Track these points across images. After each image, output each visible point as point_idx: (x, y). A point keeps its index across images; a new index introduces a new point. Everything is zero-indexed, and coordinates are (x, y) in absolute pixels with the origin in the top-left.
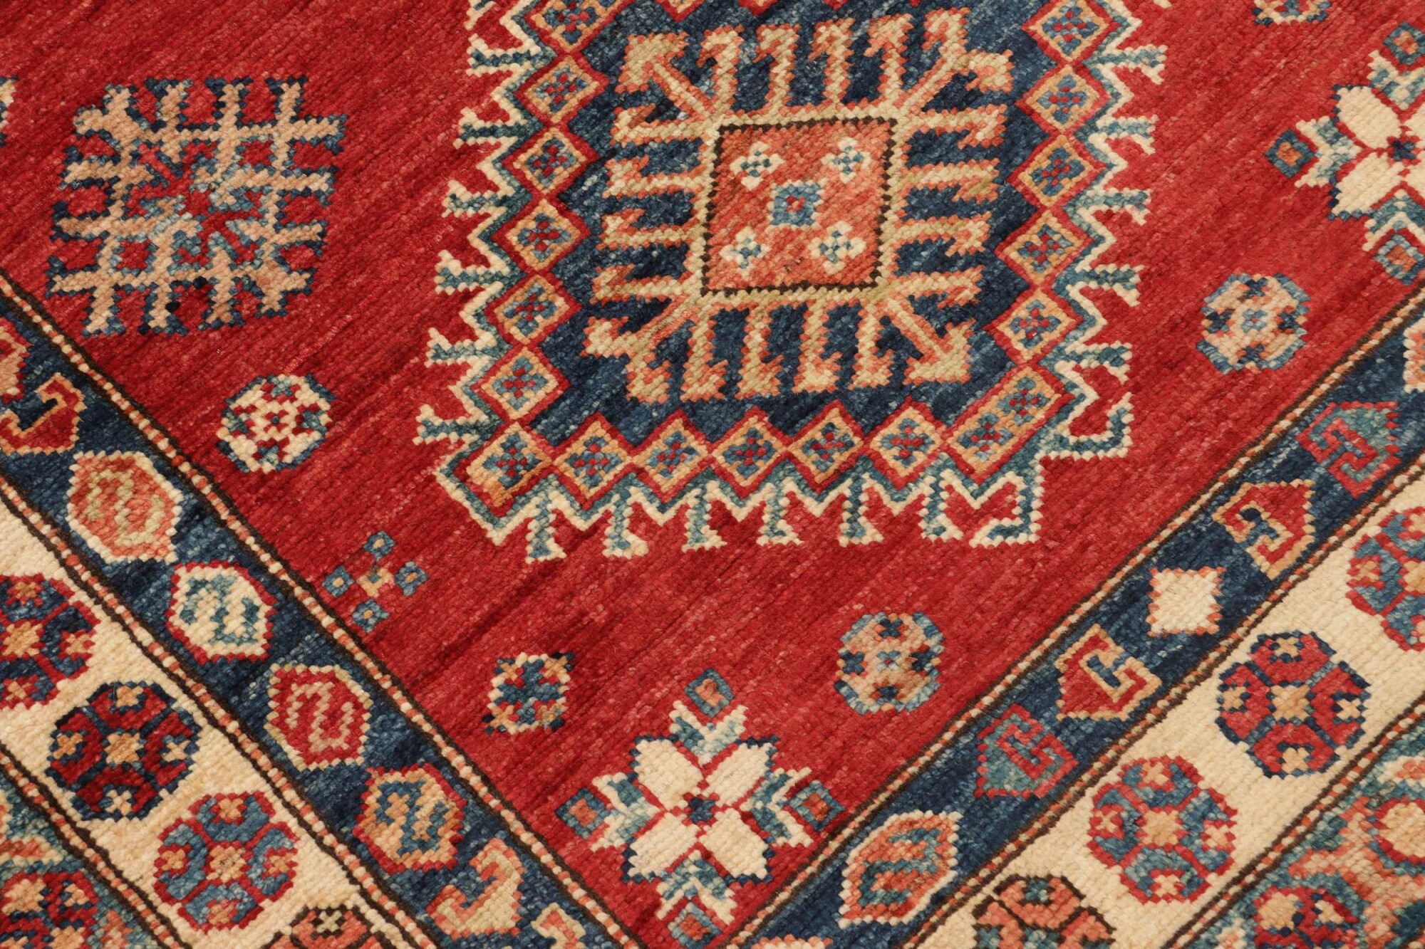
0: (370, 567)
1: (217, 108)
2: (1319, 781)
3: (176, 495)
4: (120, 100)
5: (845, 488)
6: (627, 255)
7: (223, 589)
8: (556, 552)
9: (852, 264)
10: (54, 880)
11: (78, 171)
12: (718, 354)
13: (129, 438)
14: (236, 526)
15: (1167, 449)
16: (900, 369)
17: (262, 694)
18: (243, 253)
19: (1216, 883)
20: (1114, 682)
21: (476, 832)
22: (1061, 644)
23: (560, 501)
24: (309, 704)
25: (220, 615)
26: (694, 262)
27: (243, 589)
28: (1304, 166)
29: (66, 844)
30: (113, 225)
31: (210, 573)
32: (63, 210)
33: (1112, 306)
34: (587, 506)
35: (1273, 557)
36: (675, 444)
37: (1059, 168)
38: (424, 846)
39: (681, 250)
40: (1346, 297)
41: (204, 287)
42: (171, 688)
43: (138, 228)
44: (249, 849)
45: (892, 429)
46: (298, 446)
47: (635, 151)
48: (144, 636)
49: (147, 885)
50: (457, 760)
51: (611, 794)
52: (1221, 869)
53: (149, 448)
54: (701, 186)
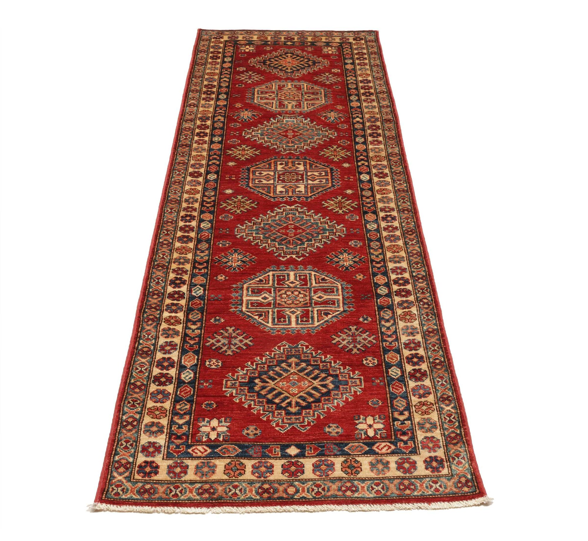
0: (206, 382)
1: (242, 335)
2: (287, 478)
3: (196, 362)
4: (233, 328)
5: (267, 413)
6: (269, 376)
7: (190, 374)
8: (228, 395)
9: (294, 393)
10: (143, 384)
11: (222, 331)
12: (268, 391)
13: (198, 354)
14: (198, 369)
16: (287, 406)
17: (182, 385)
18: (229, 348)
19: (262, 479)
20: (275, 452)
21: (188, 413)
22: (273, 445)
23: (234, 391)
24: (185, 390)
25: (187, 376)
26: (276, 381)
27: (192, 375)
28: (357, 420)
29: (147, 383)
30: (219, 338)
31: (191, 372)
32: (216, 333)
33: (319, 417)
34: (237, 394)
35: (308, 454)
36: (253, 395)
37: (328, 400)
38: (181, 410)
39: (276, 379)
40: (347, 436)
41: (222, 348)
42: (174, 378)
43: (221, 339)
44: (164, 397)
45: (279, 411)
46: (213, 367)
47: (282, 367)
48: (177, 372)
49: (150, 392)
50: (194, 406)
51: (206, 421)
52: (264, 478)
53: (198, 357)
54: (285, 375)
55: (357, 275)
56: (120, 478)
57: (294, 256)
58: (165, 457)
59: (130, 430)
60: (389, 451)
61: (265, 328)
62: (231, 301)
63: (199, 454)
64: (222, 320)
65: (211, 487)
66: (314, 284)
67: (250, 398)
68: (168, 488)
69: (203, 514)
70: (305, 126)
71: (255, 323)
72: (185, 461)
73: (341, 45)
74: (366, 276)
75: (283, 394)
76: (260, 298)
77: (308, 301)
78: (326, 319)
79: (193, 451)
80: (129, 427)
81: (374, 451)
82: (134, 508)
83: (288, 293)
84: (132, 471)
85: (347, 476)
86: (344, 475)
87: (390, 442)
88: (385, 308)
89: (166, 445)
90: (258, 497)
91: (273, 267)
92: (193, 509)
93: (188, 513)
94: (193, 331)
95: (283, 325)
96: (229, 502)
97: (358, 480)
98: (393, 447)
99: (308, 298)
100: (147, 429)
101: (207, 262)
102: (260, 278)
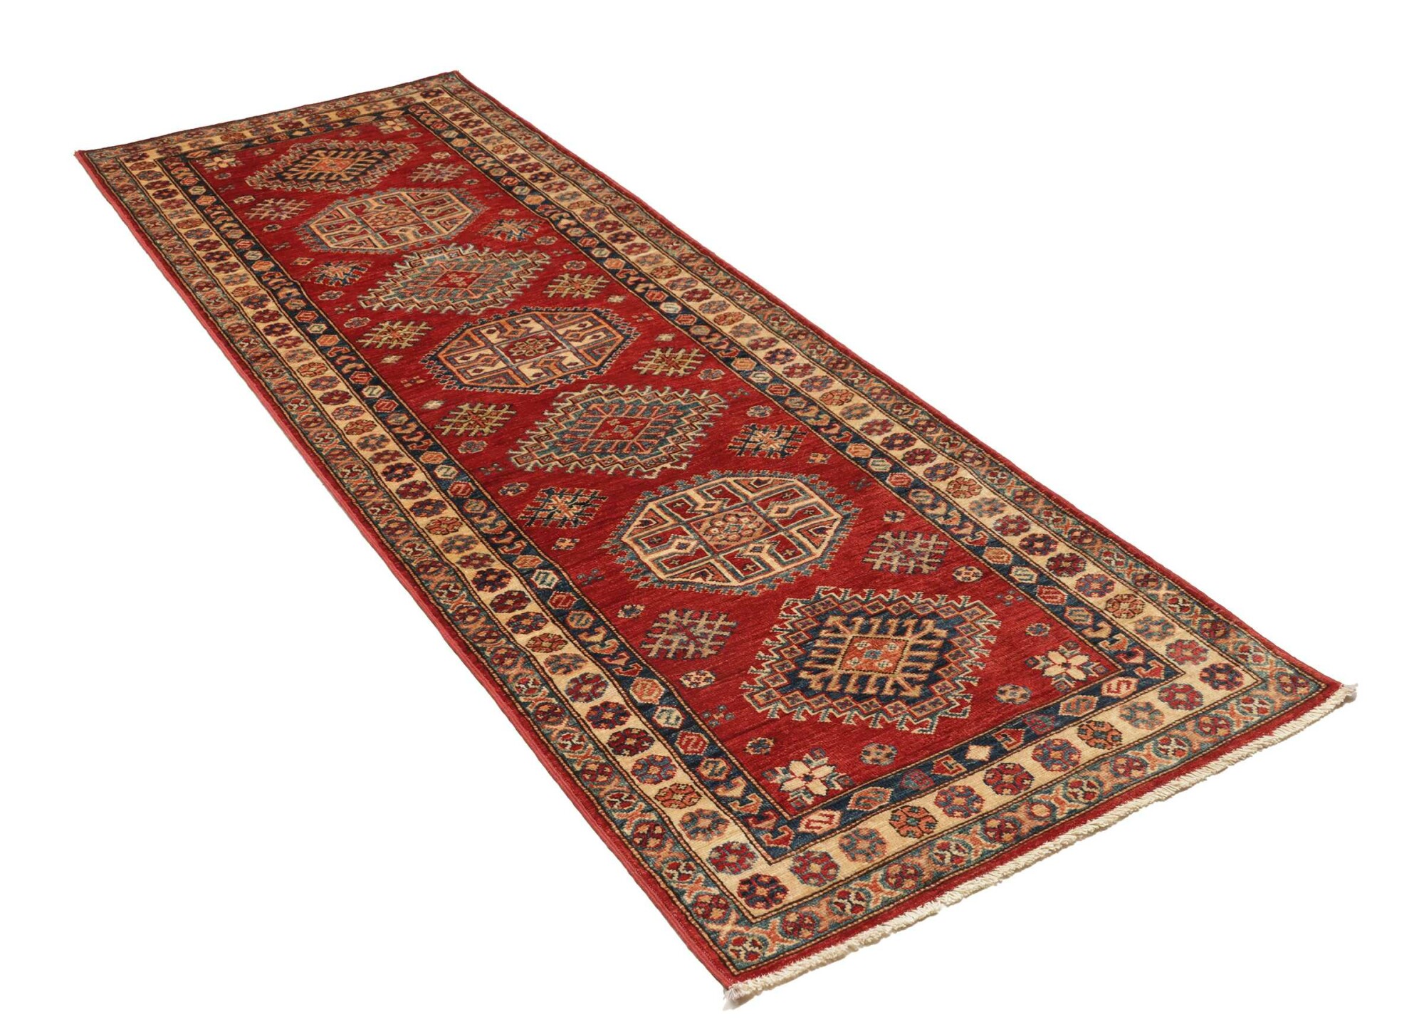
0: (716, 711)
1: (701, 617)
2: (1013, 797)
3: (663, 689)
4: (673, 612)
5: (874, 715)
6: (817, 659)
7: (671, 712)
8: (776, 716)
9: (887, 668)
10: (602, 766)
11: (656, 625)
12: (840, 683)
13: (653, 676)
14: (679, 698)
15: (978, 720)
16: (898, 692)
17: (676, 737)
18: (699, 645)
19: (974, 815)
20: (951, 767)
21: (734, 774)
22: (936, 757)
23: (781, 706)
24: (689, 740)
25: (668, 718)
26: (838, 663)
27: (677, 713)
28: (1035, 665)
29: (608, 759)
30: (663, 636)
31: (668, 708)
32: (650, 631)
33: (969, 686)
34: (789, 708)
35: (1009, 746)
36: (822, 699)
37: (958, 654)
38: (716, 775)
39: (835, 660)
40: (1043, 694)
41: (685, 651)
42: (649, 731)
43: (670, 637)
44: (662, 768)
45: (892, 705)
46: (703, 684)
47: (824, 638)
48: (644, 720)
49: (629, 771)
50: (732, 758)
51: (780, 772)
52: (976, 812)
53: (658, 679)
54: (843, 648)
55: (812, 458)
56: (728, 928)
57: (668, 466)
58: (770, 859)
59: (659, 847)
60: (1133, 688)
61: (731, 592)
62: (624, 571)
63: (826, 827)
64: (641, 608)
65: (904, 866)
66: (751, 496)
67: (820, 706)
68: (830, 902)
69: (933, 914)
70: (472, 259)
71: (705, 591)
72: (812, 849)
73: (407, 112)
74: (828, 453)
75: (870, 676)
76: (673, 549)
77: (765, 524)
78: (828, 539)
79: (807, 826)
80: (653, 842)
81: (1109, 697)
82: (805, 962)
83: (718, 524)
84: (737, 907)
85: (1106, 751)
86: (1101, 751)
87: (1121, 675)
88: (910, 490)
89: (752, 839)
90: (998, 846)
91: (647, 495)
92: (909, 916)
93: (909, 925)
94: (603, 645)
95: (757, 575)
96: (960, 875)
97: (1130, 749)
98: (1134, 681)
99: (760, 519)
100: (691, 829)
101: (510, 528)
102: (640, 518)
